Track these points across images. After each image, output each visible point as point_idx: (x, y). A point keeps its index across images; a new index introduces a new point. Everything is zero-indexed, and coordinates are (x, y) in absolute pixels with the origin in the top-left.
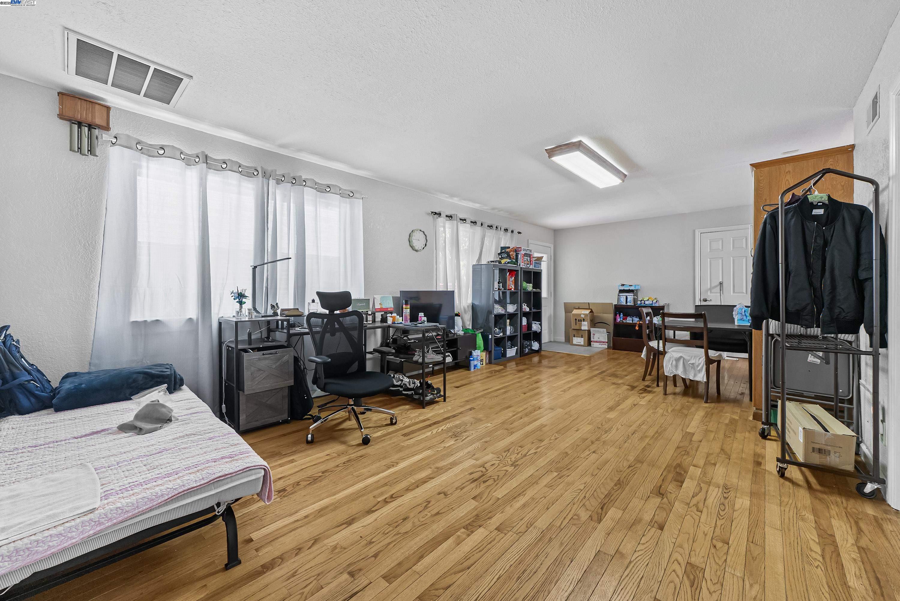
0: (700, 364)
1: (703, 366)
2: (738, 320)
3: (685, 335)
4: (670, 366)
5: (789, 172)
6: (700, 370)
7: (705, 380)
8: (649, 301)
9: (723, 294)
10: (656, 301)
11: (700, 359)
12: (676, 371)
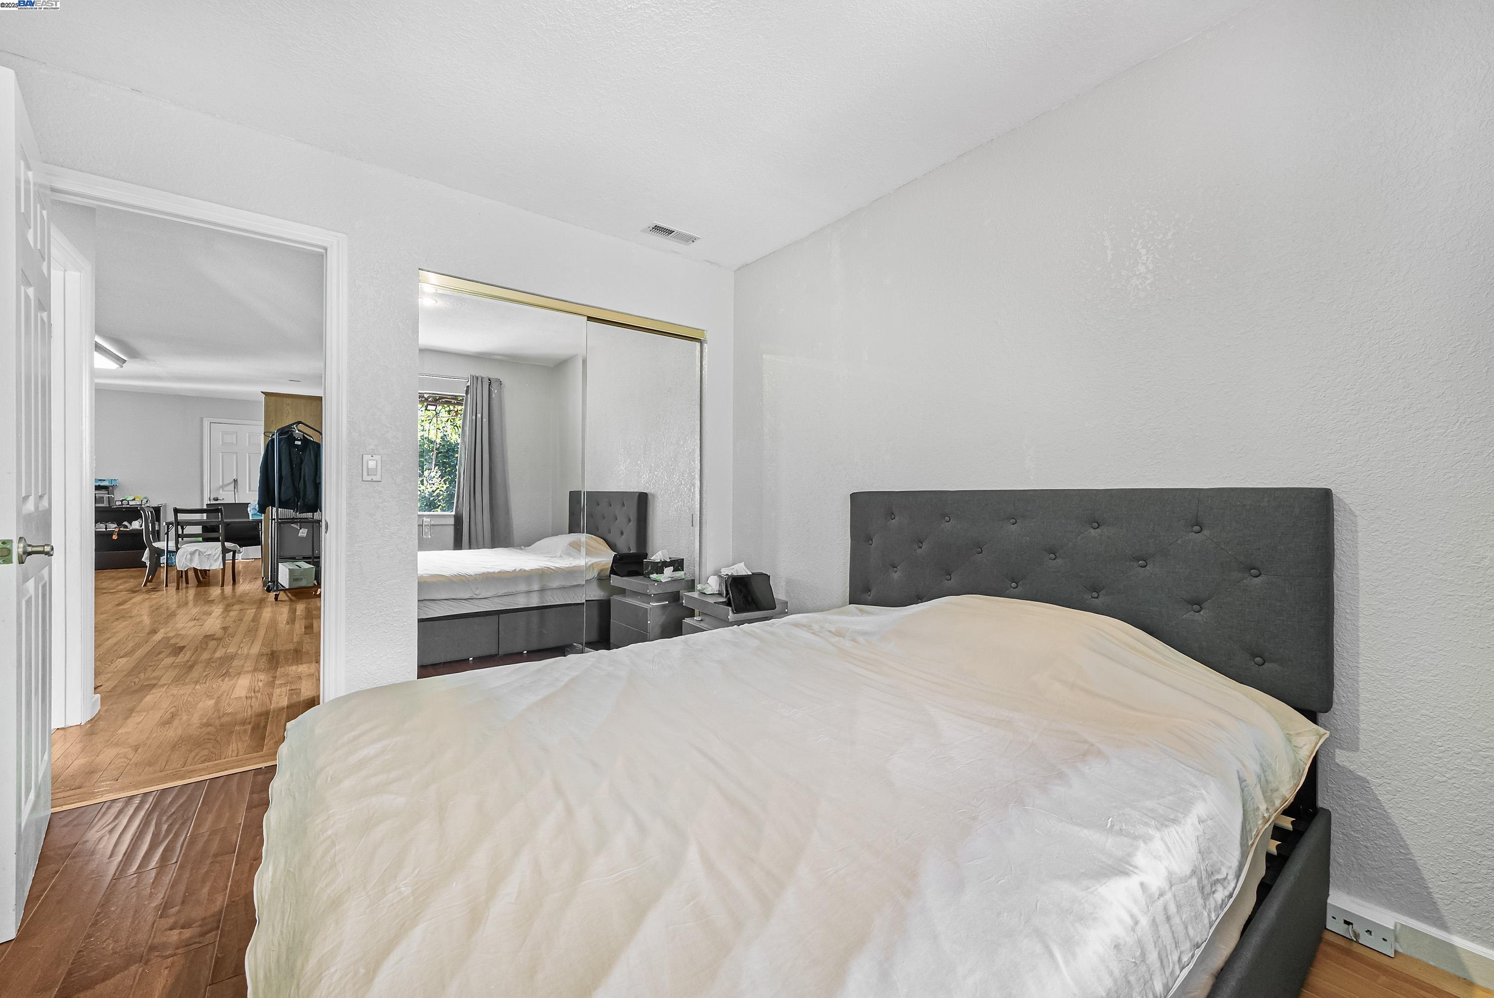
0: (216, 554)
1: (220, 555)
2: (252, 515)
3: (198, 530)
4: (184, 560)
5: (289, 404)
6: (216, 559)
7: (222, 567)
8: (135, 501)
9: (237, 492)
10: (147, 502)
11: (216, 549)
12: (191, 564)
